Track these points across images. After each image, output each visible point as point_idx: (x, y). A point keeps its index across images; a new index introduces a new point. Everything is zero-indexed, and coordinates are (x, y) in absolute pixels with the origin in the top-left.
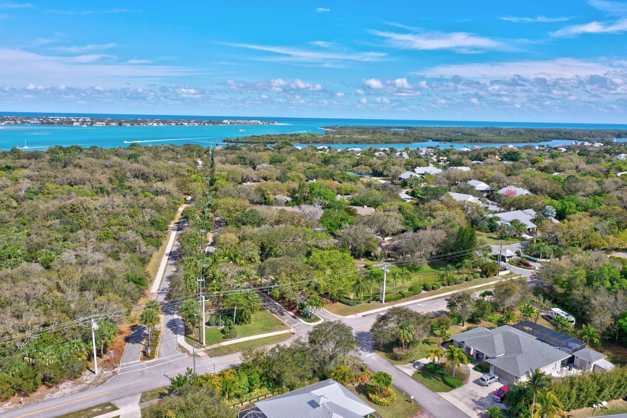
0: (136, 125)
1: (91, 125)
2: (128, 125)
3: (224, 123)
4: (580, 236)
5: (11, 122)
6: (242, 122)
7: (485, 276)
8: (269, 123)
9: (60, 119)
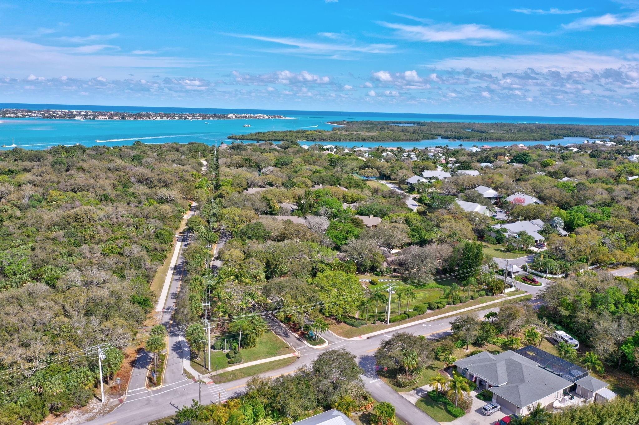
0: (139, 119)
1: (93, 119)
2: (132, 119)
3: (229, 117)
4: (588, 251)
5: (12, 115)
6: (248, 115)
7: (491, 294)
8: (275, 116)
9: (62, 112)
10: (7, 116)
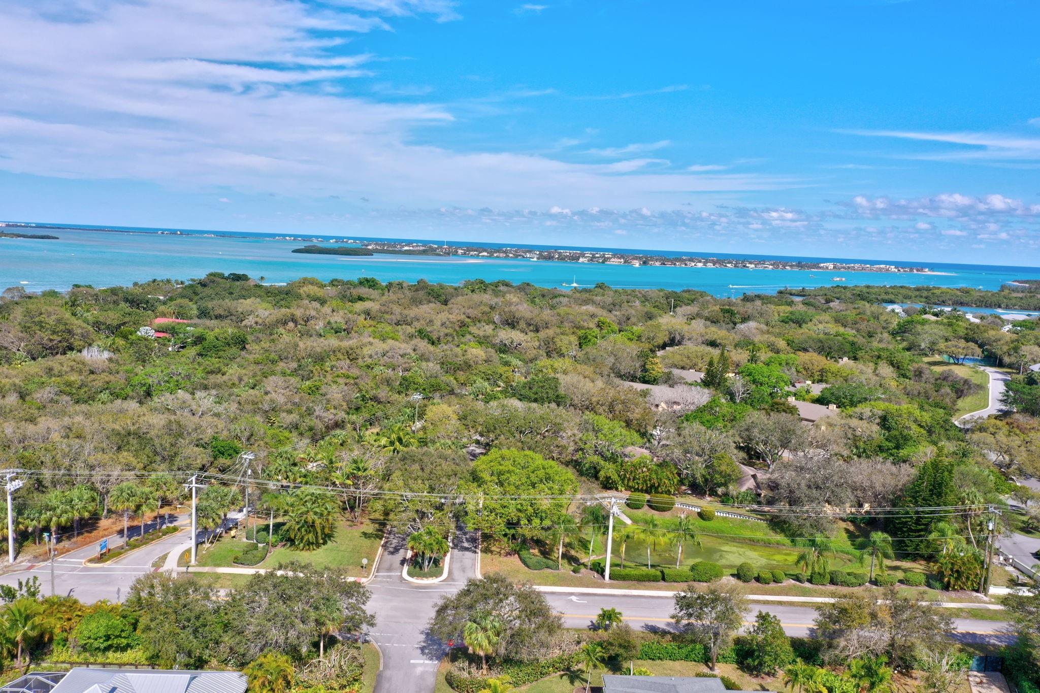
0: (669, 265)
1: (603, 262)
2: (658, 264)
3: (820, 268)
5: (501, 255)
6: (857, 266)
7: (938, 584)
8: (911, 270)
9: (570, 253)
10: (495, 255)
